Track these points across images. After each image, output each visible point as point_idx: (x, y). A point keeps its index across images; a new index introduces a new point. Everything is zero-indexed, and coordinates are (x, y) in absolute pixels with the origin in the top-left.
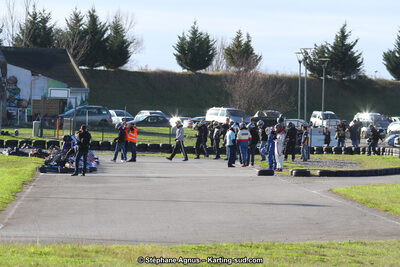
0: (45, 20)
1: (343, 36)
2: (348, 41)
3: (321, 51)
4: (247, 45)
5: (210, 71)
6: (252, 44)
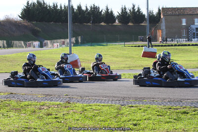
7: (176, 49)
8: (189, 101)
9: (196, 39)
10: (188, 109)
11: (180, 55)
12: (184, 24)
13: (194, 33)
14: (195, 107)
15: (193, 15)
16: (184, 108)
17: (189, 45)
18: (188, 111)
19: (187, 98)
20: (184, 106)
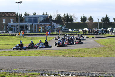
0: (60, 15)
1: (107, 16)
2: (108, 17)
3: (103, 18)
4: (92, 18)
5: (86, 22)
8: (6, 69)
9: (11, 32)
10: (5, 74)
11: (1, 41)
12: (4, 22)
13: (10, 28)
14: (10, 73)
15: (10, 17)
16: (3, 73)
17: (7, 35)
18: (5, 75)
19: (5, 67)
20: (3, 72)
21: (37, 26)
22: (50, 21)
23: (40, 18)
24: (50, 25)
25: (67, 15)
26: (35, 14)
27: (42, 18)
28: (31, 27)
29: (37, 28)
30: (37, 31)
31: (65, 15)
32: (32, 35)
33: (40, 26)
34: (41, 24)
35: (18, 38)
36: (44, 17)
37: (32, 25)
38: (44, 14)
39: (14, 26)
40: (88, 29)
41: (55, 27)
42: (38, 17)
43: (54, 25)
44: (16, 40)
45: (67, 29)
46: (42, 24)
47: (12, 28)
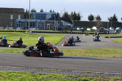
0: (67, 13)
1: (115, 15)
2: (115, 16)
3: (111, 18)
4: (99, 17)
5: (93, 21)
6: (100, 17)
7: (11, 34)
9: (19, 28)
12: (12, 18)
13: (18, 24)
15: (17, 13)
21: (45, 23)
22: (58, 18)
23: (48, 15)
24: (58, 23)
25: (75, 13)
26: (42, 11)
27: (51, 15)
28: (39, 24)
29: (45, 25)
30: (45, 28)
31: (72, 13)
32: (41, 32)
33: (48, 23)
34: (49, 21)
35: (29, 35)
36: (52, 14)
37: (40, 22)
38: (51, 11)
39: (22, 23)
40: (97, 28)
41: (64, 25)
42: (47, 14)
43: (62, 23)
44: (28, 37)
45: (76, 28)
46: (51, 21)
47: (20, 25)
